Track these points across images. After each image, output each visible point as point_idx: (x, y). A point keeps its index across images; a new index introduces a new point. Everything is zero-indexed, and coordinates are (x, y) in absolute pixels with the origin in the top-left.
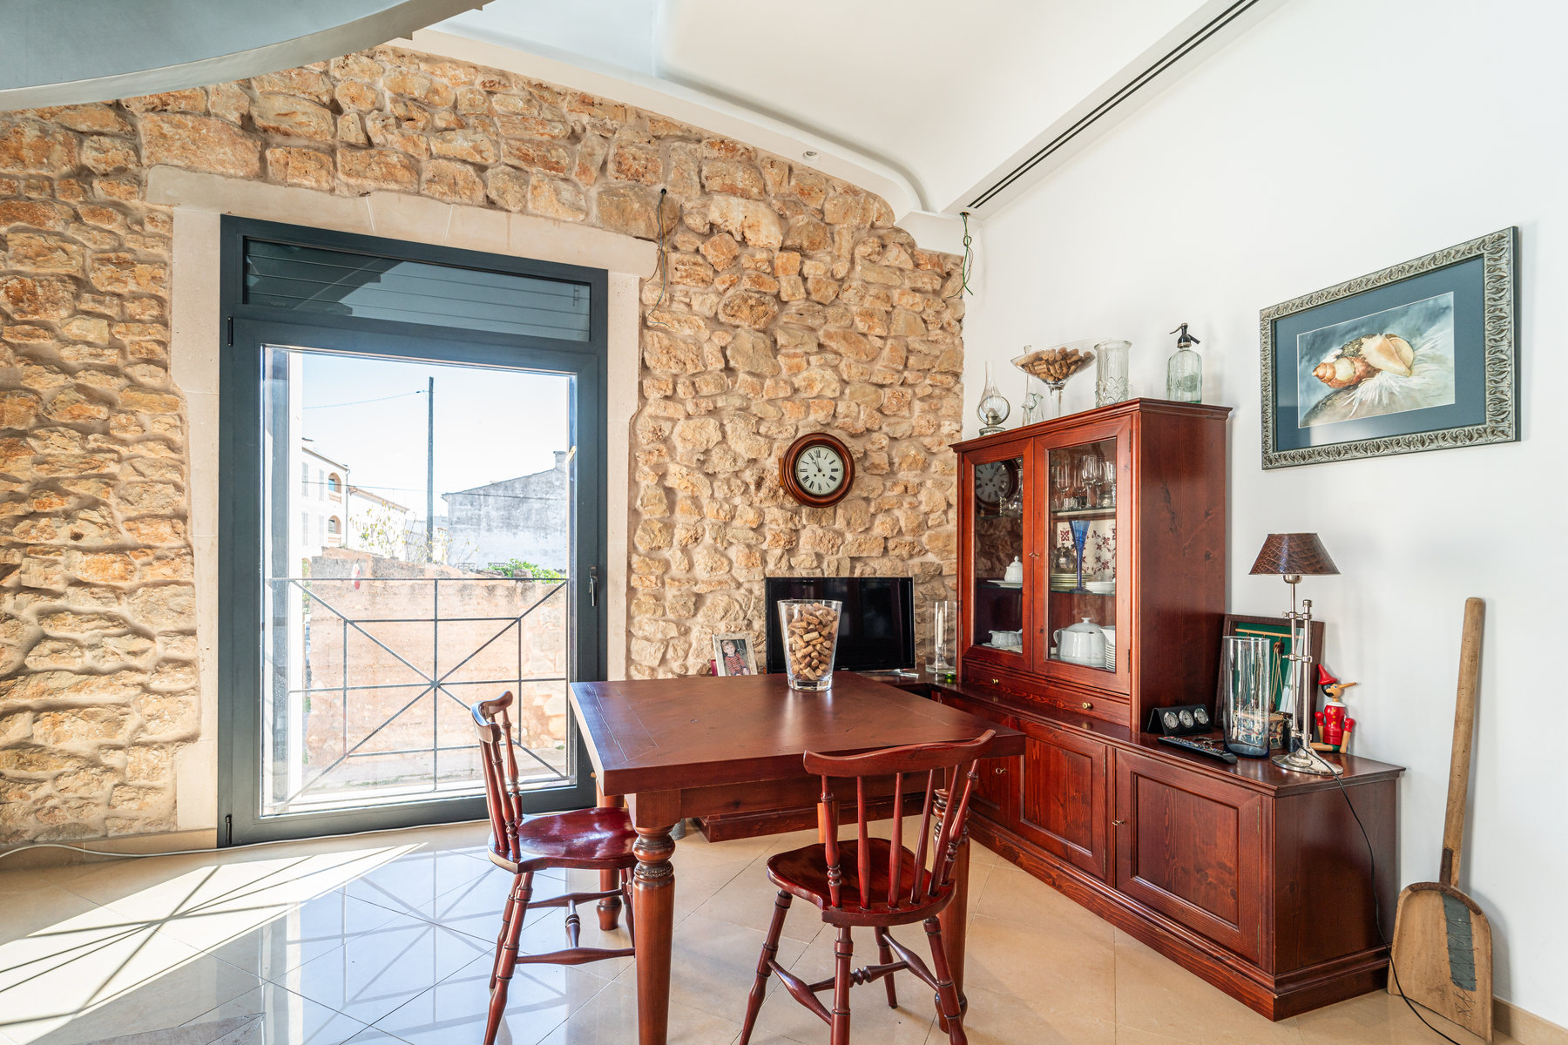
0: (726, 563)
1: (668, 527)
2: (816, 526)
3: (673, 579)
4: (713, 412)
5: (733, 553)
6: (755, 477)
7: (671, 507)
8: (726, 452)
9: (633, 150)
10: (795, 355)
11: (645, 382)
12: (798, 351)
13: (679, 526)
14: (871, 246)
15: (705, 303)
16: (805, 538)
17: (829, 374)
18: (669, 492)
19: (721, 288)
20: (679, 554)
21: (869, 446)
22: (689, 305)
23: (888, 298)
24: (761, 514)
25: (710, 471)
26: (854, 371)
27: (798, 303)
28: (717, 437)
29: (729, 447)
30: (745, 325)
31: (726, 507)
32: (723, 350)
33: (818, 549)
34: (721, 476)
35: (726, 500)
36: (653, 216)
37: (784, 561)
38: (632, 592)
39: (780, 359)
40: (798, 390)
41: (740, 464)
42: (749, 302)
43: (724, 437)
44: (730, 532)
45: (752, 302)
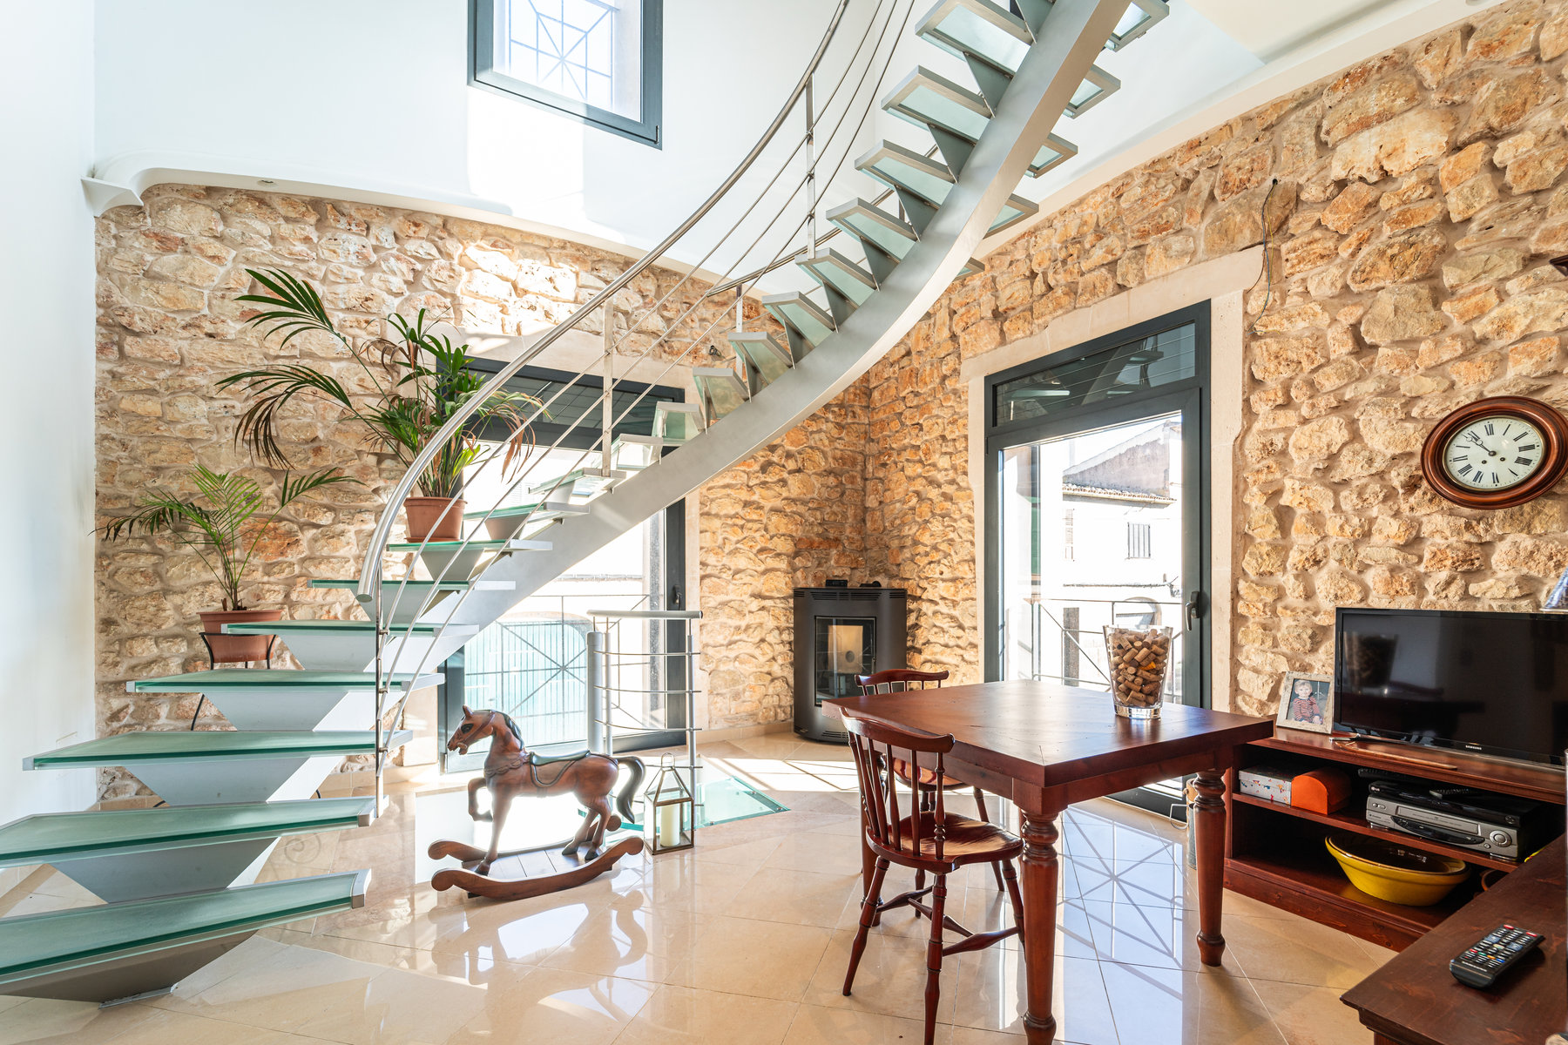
0: (1356, 588)
1: (1280, 549)
3: (1286, 608)
4: (1341, 406)
5: (1370, 577)
6: (1402, 478)
7: (1285, 528)
8: (1356, 453)
10: (1473, 294)
11: (1252, 396)
12: (1479, 285)
13: (1295, 548)
15: (1324, 280)
17: (1547, 296)
18: (1285, 512)
19: (1351, 253)
20: (1292, 579)
22: (1306, 293)
24: (1413, 525)
25: (1337, 479)
28: (1341, 436)
29: (1365, 448)
30: (1388, 283)
31: (1357, 521)
34: (1355, 483)
35: (1359, 512)
36: (1259, 217)
37: (1453, 588)
38: (1237, 619)
39: (1446, 307)
40: (1483, 341)
41: (1379, 465)
42: (1390, 252)
43: (1355, 436)
44: (1363, 551)
45: (1395, 250)
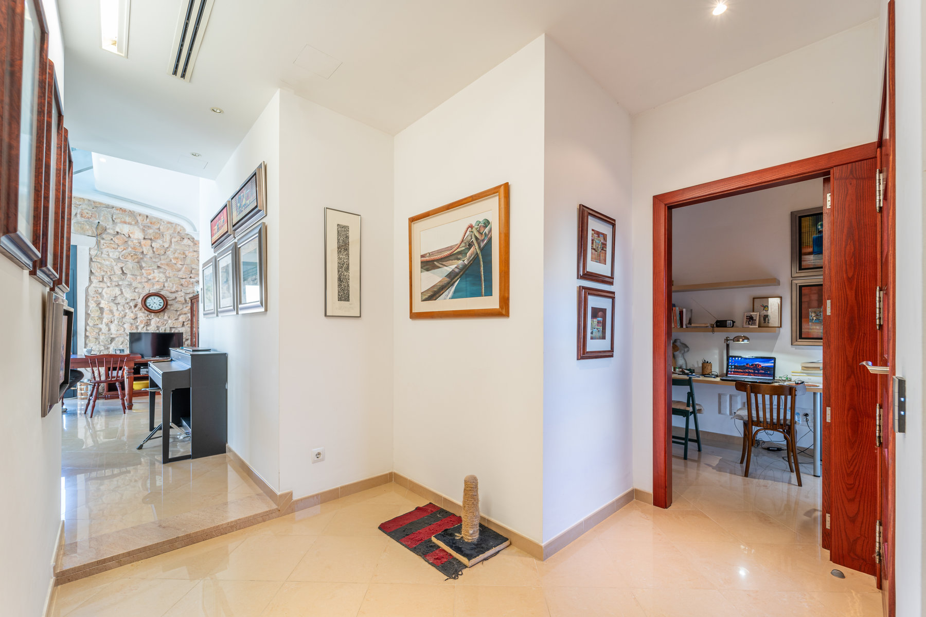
0: (122, 329)
1: (101, 319)
2: (157, 319)
3: (103, 333)
4: (118, 285)
5: (125, 326)
6: (134, 304)
7: (102, 313)
8: (122, 297)
9: (87, 211)
10: (149, 270)
11: (91, 277)
12: (150, 268)
13: (105, 318)
14: (178, 238)
15: (114, 254)
16: (153, 322)
17: (161, 275)
18: (101, 309)
19: (121, 250)
20: (105, 326)
21: (177, 296)
22: (108, 255)
23: (184, 253)
24: (136, 315)
25: (117, 302)
26: (171, 274)
27: (150, 254)
28: (120, 293)
29: (124, 296)
30: (130, 261)
31: (123, 313)
32: (122, 268)
33: (157, 325)
34: (121, 304)
35: (123, 311)
36: (94, 230)
37: (144, 328)
38: (86, 337)
39: (143, 270)
40: (150, 280)
41: (128, 301)
42: (131, 254)
43: (122, 293)
44: (124, 320)
45: (132, 254)
